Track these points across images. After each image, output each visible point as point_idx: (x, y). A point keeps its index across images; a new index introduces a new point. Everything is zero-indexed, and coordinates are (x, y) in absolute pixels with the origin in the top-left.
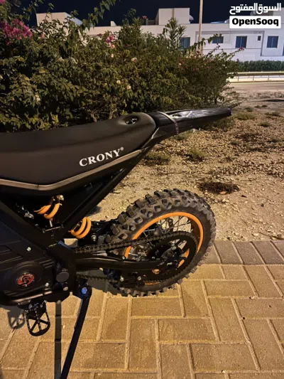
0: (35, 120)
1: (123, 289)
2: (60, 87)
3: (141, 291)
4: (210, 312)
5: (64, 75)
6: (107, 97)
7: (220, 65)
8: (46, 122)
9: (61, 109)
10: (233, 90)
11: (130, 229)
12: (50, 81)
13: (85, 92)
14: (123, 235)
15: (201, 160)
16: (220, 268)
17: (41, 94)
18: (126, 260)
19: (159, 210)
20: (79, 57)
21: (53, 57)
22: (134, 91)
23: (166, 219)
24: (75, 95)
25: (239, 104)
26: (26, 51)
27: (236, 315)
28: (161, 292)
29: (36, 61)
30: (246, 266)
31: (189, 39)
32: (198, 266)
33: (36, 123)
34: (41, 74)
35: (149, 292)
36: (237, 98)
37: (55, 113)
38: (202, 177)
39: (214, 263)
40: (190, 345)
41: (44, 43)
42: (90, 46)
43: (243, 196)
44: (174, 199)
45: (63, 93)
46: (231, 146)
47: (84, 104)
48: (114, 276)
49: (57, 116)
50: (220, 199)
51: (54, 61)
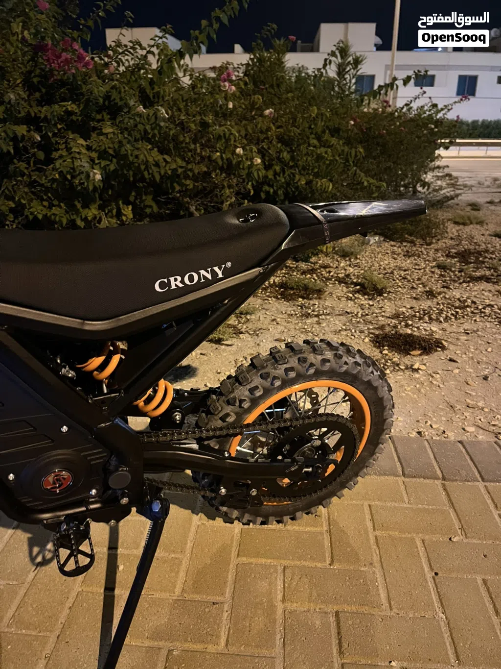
0: (92, 212)
1: (224, 509)
2: (137, 157)
3: (257, 515)
4: (376, 559)
5: (145, 137)
6: (217, 177)
7: (425, 125)
8: (112, 217)
9: (139, 195)
10: (446, 171)
11: (240, 406)
12: (120, 147)
13: (181, 167)
14: (227, 415)
15: (380, 292)
16: (401, 484)
17: (104, 169)
18: (230, 458)
19: (292, 375)
20: (172, 106)
21: (127, 105)
22: (267, 167)
23: (304, 391)
24: (163, 172)
25: (457, 196)
26: (82, 94)
27: (422, 567)
28: (293, 519)
29: (99, 112)
30: (447, 483)
31: (372, 78)
32: (359, 478)
33: (95, 217)
34: (106, 134)
35: (271, 518)
36: (453, 185)
37: (127, 203)
38: (381, 323)
39: (390, 475)
40: (337, 614)
41: (112, 80)
42: (193, 87)
43: (451, 360)
44: (319, 358)
45: (143, 167)
46: (437, 271)
47: (178, 188)
48: (210, 485)
49: (130, 207)
50: (409, 363)
51: (129, 112)
